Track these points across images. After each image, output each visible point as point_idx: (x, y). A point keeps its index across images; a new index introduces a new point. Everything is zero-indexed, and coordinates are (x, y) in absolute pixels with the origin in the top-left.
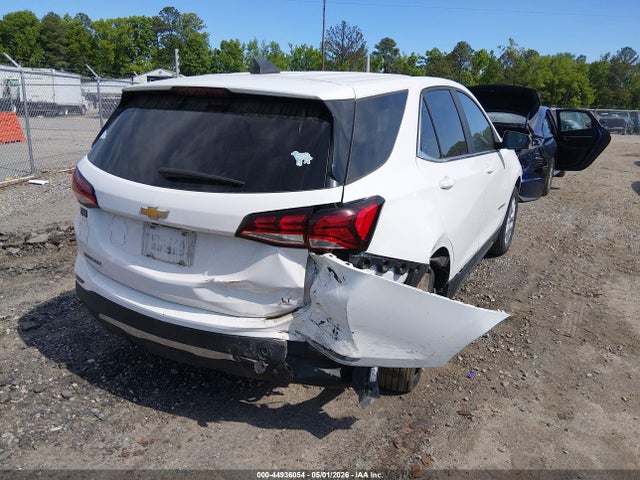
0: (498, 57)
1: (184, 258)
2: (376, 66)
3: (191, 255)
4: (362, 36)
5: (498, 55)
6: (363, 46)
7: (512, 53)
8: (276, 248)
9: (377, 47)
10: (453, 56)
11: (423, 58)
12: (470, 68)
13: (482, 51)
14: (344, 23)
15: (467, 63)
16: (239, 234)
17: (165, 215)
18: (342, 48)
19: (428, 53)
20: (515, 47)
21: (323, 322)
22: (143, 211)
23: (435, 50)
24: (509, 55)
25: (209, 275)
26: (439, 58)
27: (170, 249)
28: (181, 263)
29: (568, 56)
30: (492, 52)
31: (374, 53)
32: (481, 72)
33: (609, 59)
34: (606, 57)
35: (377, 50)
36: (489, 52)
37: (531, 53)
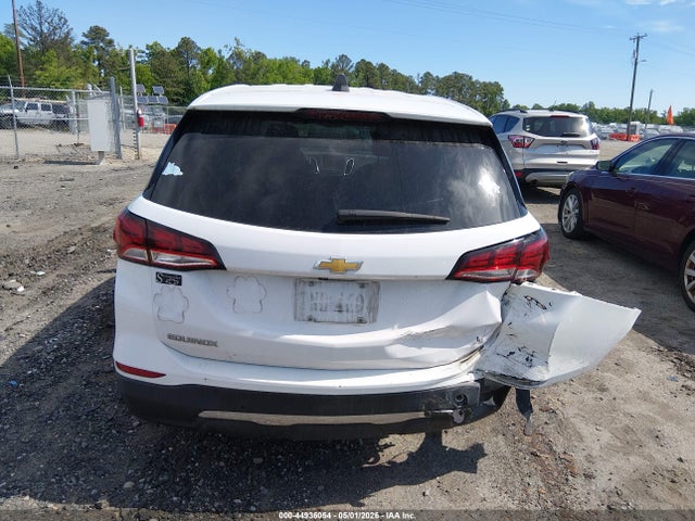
0: (227, 56)
1: (364, 314)
2: (88, 58)
3: (373, 309)
4: (66, 21)
5: (226, 55)
6: (68, 33)
7: (240, 53)
8: (485, 285)
9: (84, 35)
10: (177, 53)
11: (143, 52)
12: (199, 67)
13: (209, 49)
14: (39, 3)
15: (194, 62)
16: (453, 276)
17: (358, 266)
18: (41, 33)
19: (148, 47)
20: (242, 48)
21: (511, 353)
22: (323, 266)
23: (156, 44)
24: (237, 55)
25: (400, 327)
26: (163, 53)
27: (340, 306)
28: (361, 321)
29: (293, 59)
30: (220, 52)
31: (83, 42)
32: (211, 72)
33: (330, 65)
34: (327, 63)
35: (86, 40)
36: (216, 51)
37: (258, 56)
